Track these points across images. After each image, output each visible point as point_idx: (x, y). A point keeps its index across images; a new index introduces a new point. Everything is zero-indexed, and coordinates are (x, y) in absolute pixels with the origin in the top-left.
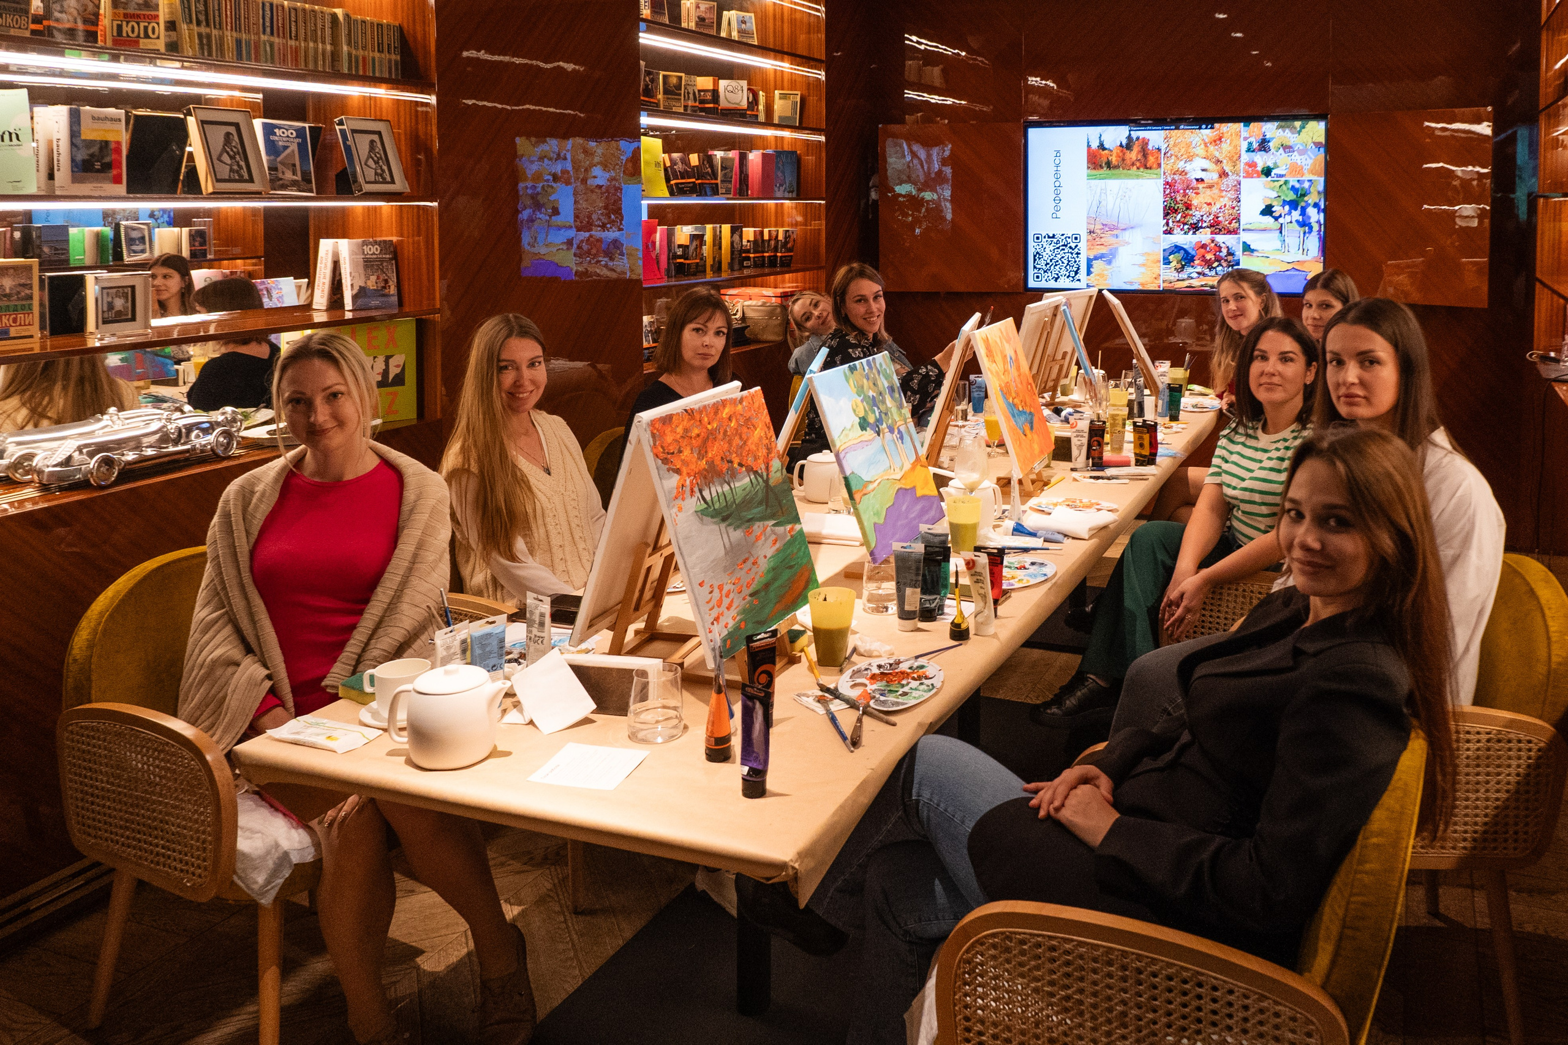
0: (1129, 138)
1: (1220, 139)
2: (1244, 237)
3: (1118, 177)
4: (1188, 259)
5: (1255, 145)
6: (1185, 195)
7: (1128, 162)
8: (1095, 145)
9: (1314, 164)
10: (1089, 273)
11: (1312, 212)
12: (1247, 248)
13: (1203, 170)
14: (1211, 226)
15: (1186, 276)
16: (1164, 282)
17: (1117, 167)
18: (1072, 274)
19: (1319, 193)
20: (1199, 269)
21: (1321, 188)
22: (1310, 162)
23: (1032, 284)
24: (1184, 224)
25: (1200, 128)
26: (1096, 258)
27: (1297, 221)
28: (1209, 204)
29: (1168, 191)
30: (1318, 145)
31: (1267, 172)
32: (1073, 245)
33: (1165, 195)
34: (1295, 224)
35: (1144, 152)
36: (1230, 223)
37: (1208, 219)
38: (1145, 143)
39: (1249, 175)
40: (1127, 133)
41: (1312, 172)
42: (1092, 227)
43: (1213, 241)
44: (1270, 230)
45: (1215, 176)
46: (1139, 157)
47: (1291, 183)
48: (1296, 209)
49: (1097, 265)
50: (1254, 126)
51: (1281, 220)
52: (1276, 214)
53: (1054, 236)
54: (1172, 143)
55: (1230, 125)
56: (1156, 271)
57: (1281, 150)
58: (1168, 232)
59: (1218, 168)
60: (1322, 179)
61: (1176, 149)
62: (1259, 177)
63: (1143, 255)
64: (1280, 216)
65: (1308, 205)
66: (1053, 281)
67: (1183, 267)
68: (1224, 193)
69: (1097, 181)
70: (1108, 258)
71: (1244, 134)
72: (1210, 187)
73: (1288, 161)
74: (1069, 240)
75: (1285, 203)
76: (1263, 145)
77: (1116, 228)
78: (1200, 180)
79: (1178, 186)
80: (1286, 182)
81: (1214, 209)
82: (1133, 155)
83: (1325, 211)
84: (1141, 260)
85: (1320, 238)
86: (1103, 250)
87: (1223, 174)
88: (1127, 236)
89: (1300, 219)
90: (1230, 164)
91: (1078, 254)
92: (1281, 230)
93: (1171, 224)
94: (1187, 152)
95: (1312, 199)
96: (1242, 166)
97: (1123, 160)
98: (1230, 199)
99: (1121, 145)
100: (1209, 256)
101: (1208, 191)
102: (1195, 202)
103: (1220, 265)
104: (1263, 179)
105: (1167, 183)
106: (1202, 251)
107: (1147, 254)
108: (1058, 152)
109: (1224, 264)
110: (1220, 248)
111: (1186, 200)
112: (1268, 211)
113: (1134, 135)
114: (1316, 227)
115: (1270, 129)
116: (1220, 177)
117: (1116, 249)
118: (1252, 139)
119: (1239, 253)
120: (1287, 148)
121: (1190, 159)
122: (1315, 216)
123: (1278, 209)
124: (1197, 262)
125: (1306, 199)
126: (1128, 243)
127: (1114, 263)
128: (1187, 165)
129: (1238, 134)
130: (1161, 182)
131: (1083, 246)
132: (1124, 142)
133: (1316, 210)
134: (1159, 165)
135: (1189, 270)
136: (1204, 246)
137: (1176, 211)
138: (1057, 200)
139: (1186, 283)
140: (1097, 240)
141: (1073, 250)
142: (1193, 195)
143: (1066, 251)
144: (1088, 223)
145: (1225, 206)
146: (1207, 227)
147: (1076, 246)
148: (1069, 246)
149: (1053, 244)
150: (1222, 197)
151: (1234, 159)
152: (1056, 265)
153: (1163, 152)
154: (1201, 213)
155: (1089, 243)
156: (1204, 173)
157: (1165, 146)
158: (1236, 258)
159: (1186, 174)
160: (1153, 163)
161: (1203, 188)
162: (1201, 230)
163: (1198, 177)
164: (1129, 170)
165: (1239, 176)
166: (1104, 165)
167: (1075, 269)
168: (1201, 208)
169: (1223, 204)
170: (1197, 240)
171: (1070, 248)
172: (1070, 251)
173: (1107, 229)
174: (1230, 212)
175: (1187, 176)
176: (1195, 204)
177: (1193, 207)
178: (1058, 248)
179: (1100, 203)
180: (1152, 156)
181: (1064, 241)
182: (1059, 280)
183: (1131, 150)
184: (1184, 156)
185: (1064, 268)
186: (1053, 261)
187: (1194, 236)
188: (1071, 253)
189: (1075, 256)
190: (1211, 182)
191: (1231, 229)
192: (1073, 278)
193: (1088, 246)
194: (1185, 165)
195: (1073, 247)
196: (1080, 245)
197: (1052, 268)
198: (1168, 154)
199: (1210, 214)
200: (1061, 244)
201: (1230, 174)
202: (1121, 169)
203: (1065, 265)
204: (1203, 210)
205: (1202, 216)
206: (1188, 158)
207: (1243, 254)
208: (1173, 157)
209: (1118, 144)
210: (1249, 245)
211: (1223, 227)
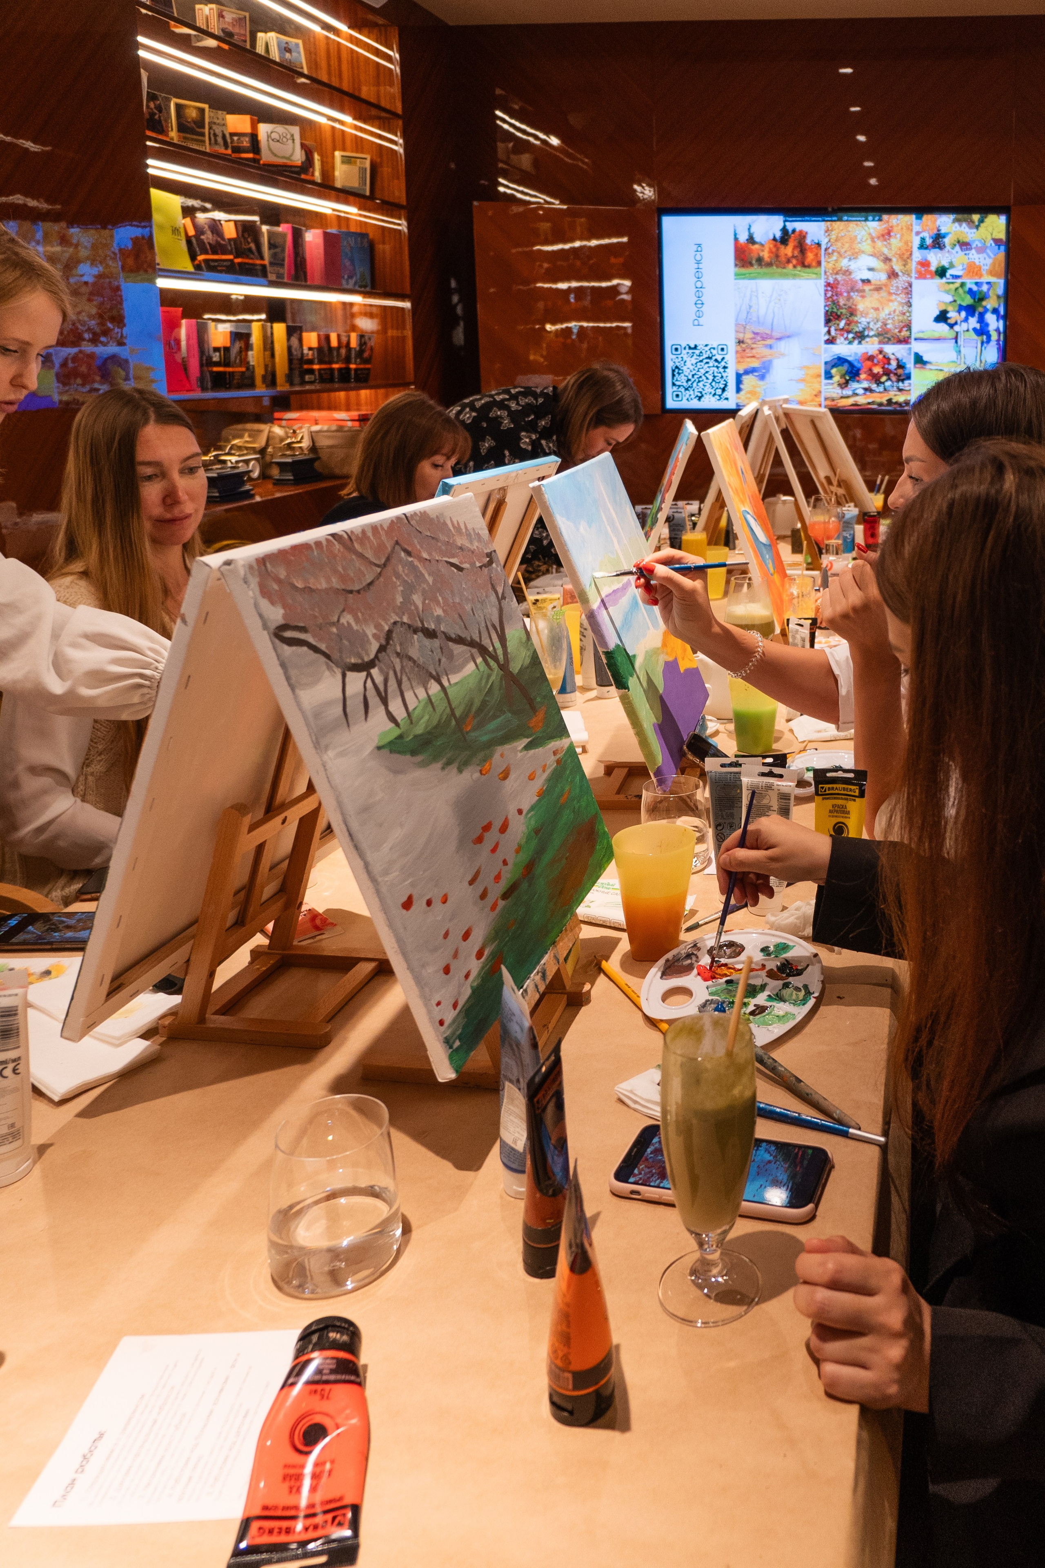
0: (784, 230)
1: (889, 233)
2: (917, 347)
3: (771, 276)
4: (852, 372)
5: (929, 241)
6: (849, 298)
7: (783, 259)
8: (743, 238)
9: (994, 264)
10: (738, 390)
11: (990, 318)
12: (919, 360)
13: (871, 269)
14: (878, 335)
15: (850, 393)
16: (826, 399)
17: (769, 265)
18: (719, 392)
19: (998, 297)
20: (865, 384)
21: (1000, 290)
22: (989, 261)
23: (671, 404)
24: (849, 332)
25: (866, 220)
26: (747, 372)
27: (975, 329)
28: (877, 309)
29: (829, 294)
30: (997, 242)
31: (941, 272)
32: (719, 358)
33: (827, 299)
34: (972, 333)
35: (802, 247)
36: (900, 332)
37: (876, 327)
38: (802, 236)
39: (921, 276)
40: (781, 225)
41: (991, 273)
42: (741, 336)
43: (881, 352)
44: (945, 339)
45: (883, 277)
46: (796, 253)
47: (968, 286)
48: (973, 315)
49: (749, 381)
50: (928, 218)
51: (956, 328)
52: (951, 321)
53: (696, 347)
54: (833, 237)
55: (901, 217)
56: (817, 386)
57: (958, 248)
58: (831, 341)
59: (887, 267)
60: (1002, 282)
61: (839, 244)
62: (932, 278)
63: (802, 368)
64: (956, 323)
65: (986, 310)
66: (696, 401)
67: (847, 382)
68: (894, 297)
69: (746, 282)
70: (762, 372)
71: (916, 228)
72: (878, 289)
73: (965, 260)
74: (714, 352)
75: (961, 308)
76: (938, 242)
77: (771, 337)
78: (867, 282)
79: (841, 288)
80: (963, 285)
81: (883, 315)
82: (788, 250)
83: (1005, 317)
84: (800, 374)
85: (999, 349)
86: (755, 364)
87: (893, 275)
88: (782, 346)
89: (978, 326)
90: (901, 263)
91: (725, 367)
92: (956, 339)
93: (833, 332)
94: (851, 248)
95: (990, 304)
96: (913, 265)
97: (777, 256)
98: (901, 303)
99: (775, 239)
100: (877, 370)
101: (876, 295)
102: (861, 307)
103: (889, 379)
104: (938, 281)
105: (828, 284)
106: (869, 363)
107: (807, 368)
108: (699, 245)
109: (894, 378)
110: (889, 359)
111: (850, 304)
112: (942, 317)
113: (790, 226)
114: (994, 336)
115: (945, 222)
116: (889, 277)
117: (770, 362)
118: (925, 235)
119: (910, 365)
120: (964, 245)
121: (854, 256)
122: (994, 323)
123: (953, 315)
124: (863, 376)
125: (984, 303)
126: (783, 355)
127: (770, 378)
128: (851, 263)
129: (909, 228)
130: (821, 283)
131: (731, 358)
132: (778, 235)
133: (994, 317)
134: (819, 263)
135: (854, 385)
136: (871, 358)
137: (838, 317)
138: (699, 303)
139: (851, 401)
140: (747, 351)
141: (719, 363)
142: (859, 298)
143: (711, 364)
144: (737, 332)
145: (894, 311)
146: (875, 336)
147: (723, 359)
148: (714, 358)
149: (695, 357)
150: (891, 301)
151: (905, 257)
152: (699, 381)
153: (823, 247)
154: (868, 320)
155: (738, 355)
156: (871, 273)
157: (826, 240)
158: (907, 372)
159: (850, 273)
160: (813, 260)
161: (870, 290)
162: (868, 339)
163: (865, 278)
164: (784, 268)
165: (911, 277)
166: (754, 262)
167: (722, 386)
168: (867, 314)
169: (892, 309)
170: (864, 351)
171: (716, 360)
172: (716, 364)
173: (759, 338)
174: (901, 318)
175: (852, 276)
176: (861, 309)
177: (858, 313)
178: (701, 361)
179: (750, 307)
180: (811, 252)
181: (709, 352)
182: (703, 399)
183: (787, 245)
184: (849, 253)
185: (708, 385)
186: (696, 377)
187: (860, 346)
188: (718, 367)
189: (721, 370)
190: (879, 283)
191: (902, 338)
192: (720, 396)
193: (737, 358)
194: (850, 263)
195: (719, 359)
196: (727, 358)
197: (695, 384)
198: (830, 251)
199: (878, 321)
200: (705, 356)
201: (900, 274)
202: (775, 267)
203: (710, 381)
204: (870, 316)
205: (868, 323)
206: (853, 254)
207: (915, 367)
208: (835, 254)
209: (772, 237)
210: (921, 357)
211: (892, 336)
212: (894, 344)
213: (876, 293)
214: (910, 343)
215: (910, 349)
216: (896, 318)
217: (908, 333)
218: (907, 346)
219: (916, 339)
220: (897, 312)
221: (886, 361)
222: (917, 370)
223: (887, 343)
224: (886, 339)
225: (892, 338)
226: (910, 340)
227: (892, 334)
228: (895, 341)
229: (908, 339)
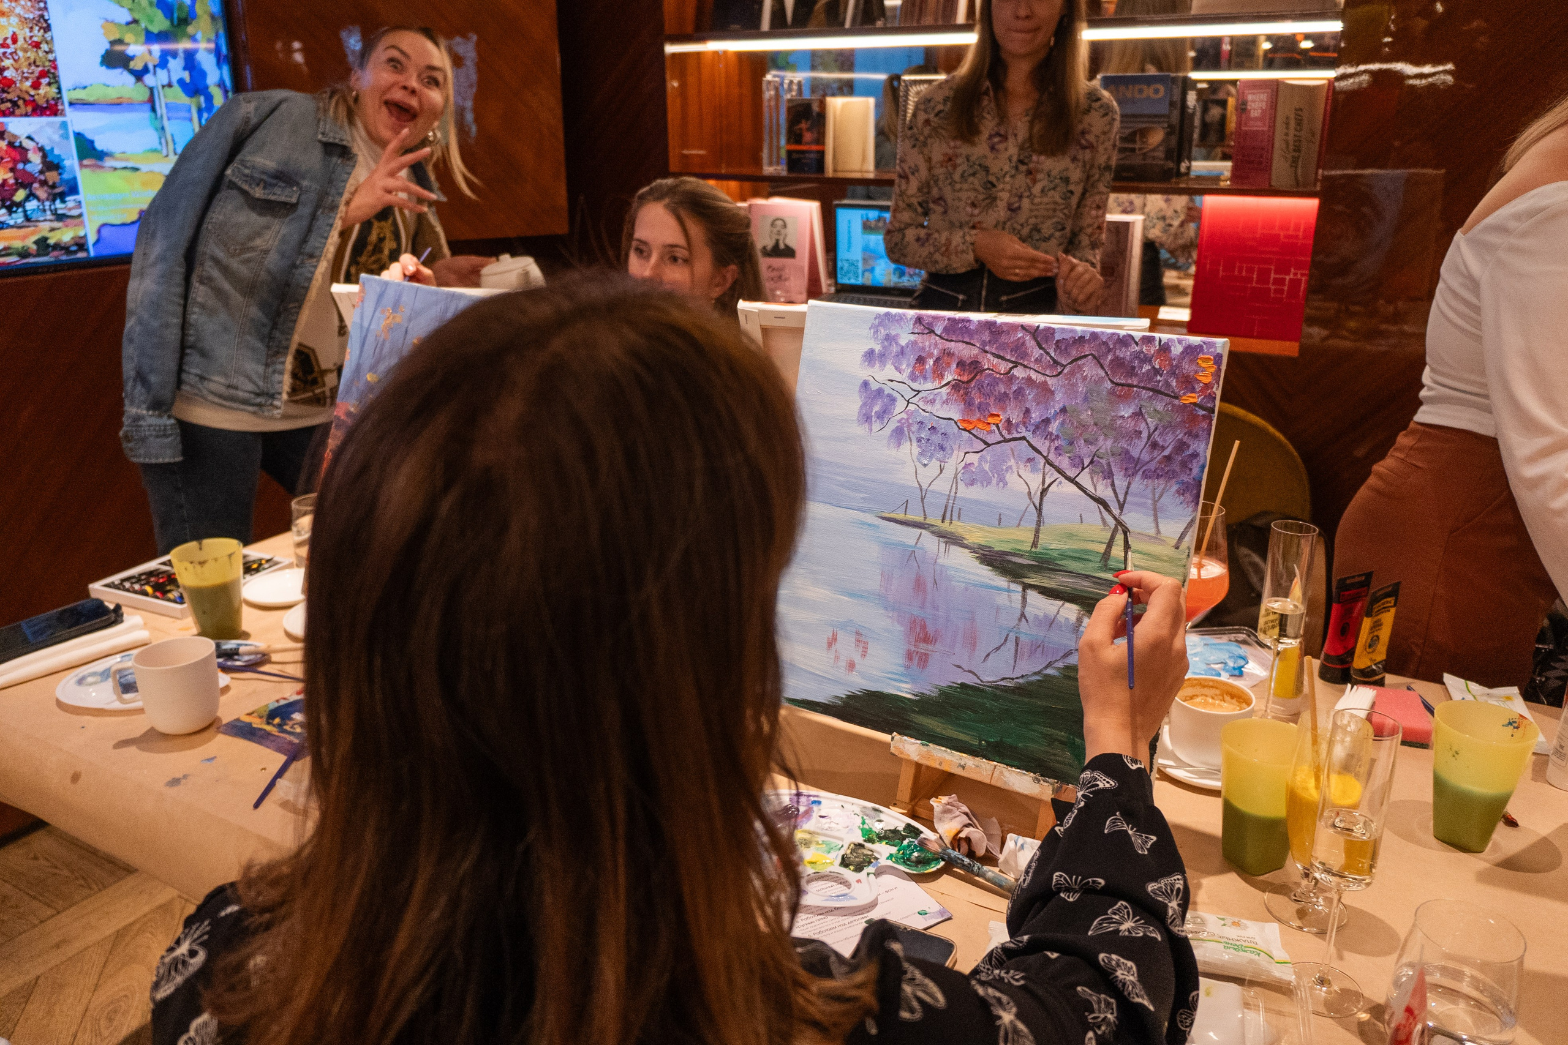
12: (88, 150)
19: (213, 16)
21: (215, 6)
27: (182, 83)
34: (176, 89)
36: (36, 88)
44: (128, 101)
51: (147, 79)
52: (134, 65)
64: (144, 69)
75: (147, 37)
83: (230, 57)
89: (187, 77)
92: (150, 102)
98: (24, 21)
103: (31, 195)
109: (40, 192)
112: (116, 55)
119: (70, 161)
123: (136, 52)
133: (211, 57)
158: (66, 177)
191: (42, 102)
207: (82, 165)
210: (92, 142)
211: (19, 98)
212: (26, 115)
214: (62, 113)
215: (64, 125)
216: (20, 53)
217: (53, 90)
218: (58, 119)
219: (71, 104)
220: (20, 41)
221: (18, 154)
223: (12, 114)
224: (9, 105)
225: (21, 103)
226: (60, 107)
227: (18, 92)
228: (29, 109)
229: (56, 105)
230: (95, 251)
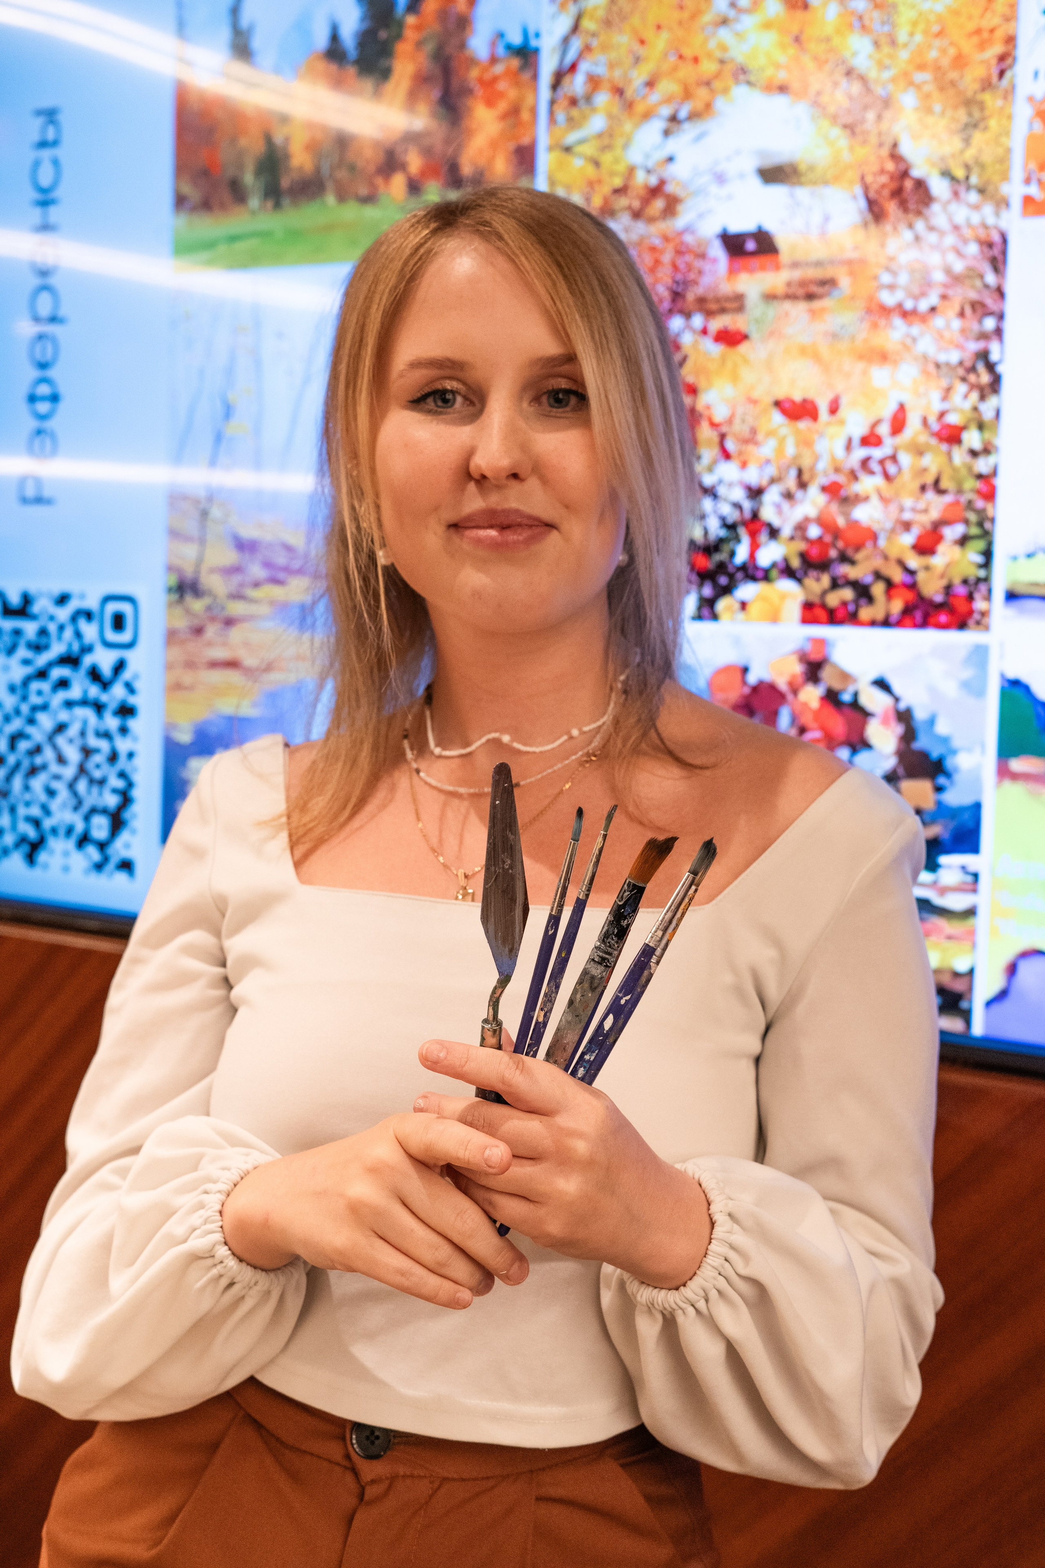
13: (777, 174)
18: (100, 827)
28: (802, 410)
32: (105, 660)
35: (449, 77)
37: (792, 516)
38: (453, 17)
46: (423, 117)
53: (23, 611)
54: (597, 2)
59: (863, 152)
61: (623, 40)
66: (16, 861)
68: (896, 332)
69: (224, 280)
72: (812, 286)
74: (90, 631)
78: (754, 246)
82: (390, 104)
87: (896, 197)
90: (945, 118)
91: (126, 711)
94: (680, 54)
98: (934, 371)
99: (334, 49)
101: (798, 324)
102: (717, 397)
108: (50, 115)
110: (853, 714)
116: (875, 214)
128: (678, 144)
131: (149, 667)
132: (352, 24)
140: (211, 631)
141: (105, 685)
142: (714, 349)
143: (75, 692)
144: (174, 534)
145: (898, 424)
146: (788, 572)
147: (120, 667)
148: (87, 661)
149: (23, 652)
150: (883, 357)
151: (970, 79)
152: (33, 771)
153: (547, 66)
154: (753, 476)
155: (177, 653)
156: (778, 192)
157: (564, 24)
158: (954, 797)
159: (672, 205)
160: (494, 145)
161: (770, 297)
162: (747, 591)
163: (739, 225)
164: (369, 199)
165: (1003, 203)
166: (249, 178)
167: (112, 801)
168: (751, 439)
169: (888, 410)
170: (729, 656)
171: (95, 675)
172: (94, 691)
173: (257, 571)
174: (932, 462)
175: (680, 222)
176: (720, 414)
177: (705, 432)
178: (42, 674)
179: (228, 411)
180: (490, 103)
181: (68, 633)
182: (42, 857)
183: (385, 74)
184: (667, 87)
185: (63, 793)
186: (23, 746)
187: (707, 627)
188: (99, 707)
189: (112, 722)
190: (819, 252)
191: (932, 589)
192: (102, 846)
193: (169, 666)
194: (673, 145)
195: (106, 670)
196: (136, 660)
197: (17, 783)
198: (577, 84)
199: (803, 485)
200: (57, 649)
201: (939, 187)
202: (330, 199)
203: (69, 772)
204: (767, 449)
205: (756, 493)
206: (687, 94)
207: (1004, 772)
208: (602, 99)
209: (321, 40)
211: (878, 576)
212: (886, 623)
213: (799, 310)
214: (982, 622)
215: (980, 655)
216: (905, 459)
217: (971, 558)
218: (966, 639)
219: (1012, 596)
220: (913, 425)
221: (838, 725)
222: (1014, 790)
223: (851, 618)
224: (847, 594)
225: (878, 590)
226: (979, 604)
227: (877, 563)
228: (897, 606)
229: (970, 598)
230: (988, 1023)
